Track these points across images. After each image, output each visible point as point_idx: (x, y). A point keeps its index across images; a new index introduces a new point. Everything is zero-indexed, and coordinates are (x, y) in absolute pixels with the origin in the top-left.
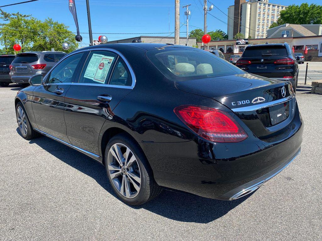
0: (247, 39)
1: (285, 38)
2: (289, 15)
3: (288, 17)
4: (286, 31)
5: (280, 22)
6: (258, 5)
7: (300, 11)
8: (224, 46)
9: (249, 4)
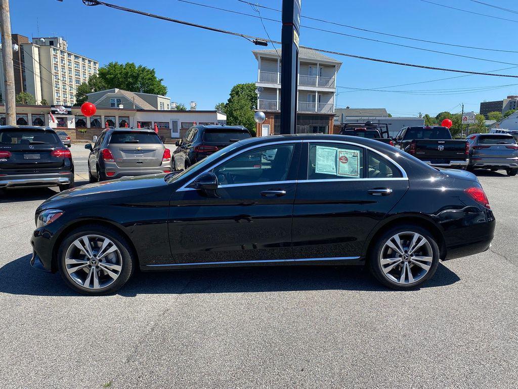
0: (69, 107)
1: (122, 109)
2: (112, 76)
3: (112, 79)
4: (116, 99)
5: (92, 83)
6: (52, 52)
7: (127, 73)
8: (27, 114)
9: (36, 47)
